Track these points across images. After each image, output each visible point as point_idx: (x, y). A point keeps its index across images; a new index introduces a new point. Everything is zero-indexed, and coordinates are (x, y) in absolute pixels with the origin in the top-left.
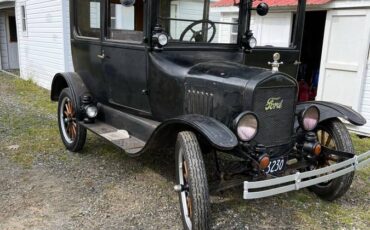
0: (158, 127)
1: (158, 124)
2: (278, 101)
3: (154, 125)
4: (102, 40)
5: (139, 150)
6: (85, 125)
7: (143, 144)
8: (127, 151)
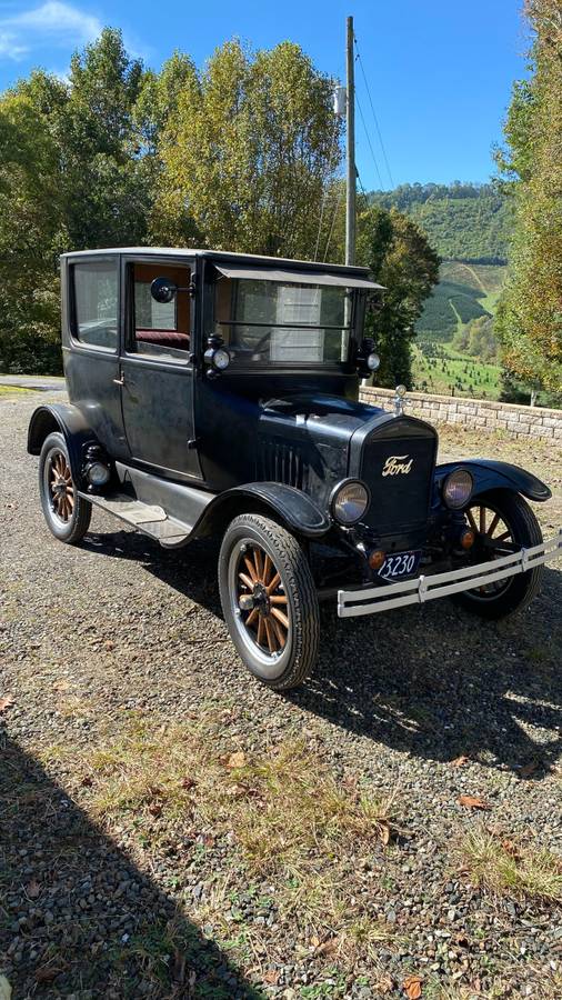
0: (213, 501)
1: (213, 497)
2: (405, 462)
3: (206, 498)
4: (120, 353)
5: (182, 538)
6: (90, 497)
7: (188, 529)
8: (163, 541)
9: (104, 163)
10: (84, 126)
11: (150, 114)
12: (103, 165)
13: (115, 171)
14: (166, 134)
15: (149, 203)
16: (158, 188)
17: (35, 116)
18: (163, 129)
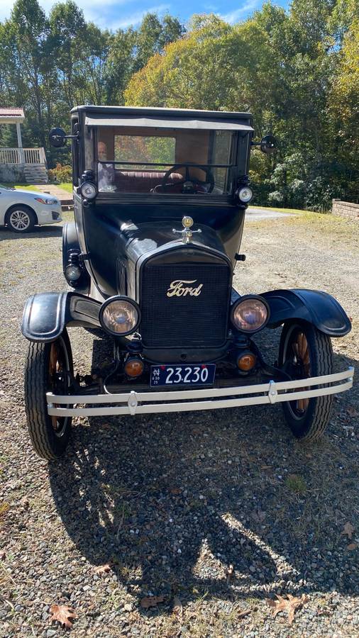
9: (300, 59)
10: (292, 35)
11: (340, 20)
12: (300, 61)
13: (307, 64)
14: (350, 33)
15: (329, 85)
16: (337, 74)
17: (259, 33)
18: (348, 30)
